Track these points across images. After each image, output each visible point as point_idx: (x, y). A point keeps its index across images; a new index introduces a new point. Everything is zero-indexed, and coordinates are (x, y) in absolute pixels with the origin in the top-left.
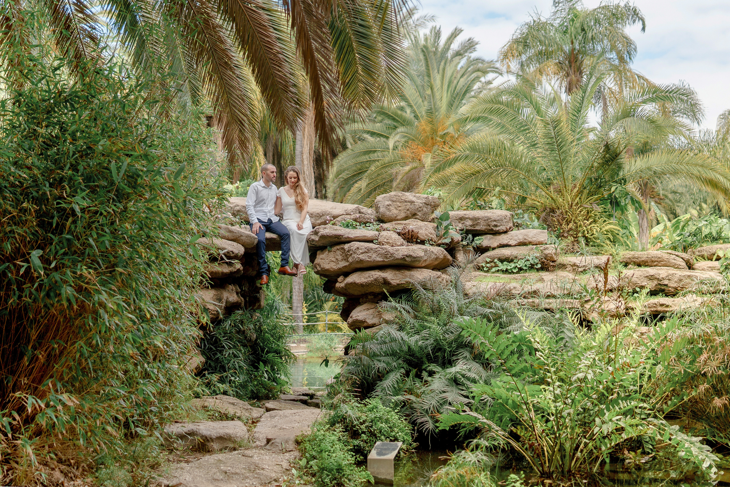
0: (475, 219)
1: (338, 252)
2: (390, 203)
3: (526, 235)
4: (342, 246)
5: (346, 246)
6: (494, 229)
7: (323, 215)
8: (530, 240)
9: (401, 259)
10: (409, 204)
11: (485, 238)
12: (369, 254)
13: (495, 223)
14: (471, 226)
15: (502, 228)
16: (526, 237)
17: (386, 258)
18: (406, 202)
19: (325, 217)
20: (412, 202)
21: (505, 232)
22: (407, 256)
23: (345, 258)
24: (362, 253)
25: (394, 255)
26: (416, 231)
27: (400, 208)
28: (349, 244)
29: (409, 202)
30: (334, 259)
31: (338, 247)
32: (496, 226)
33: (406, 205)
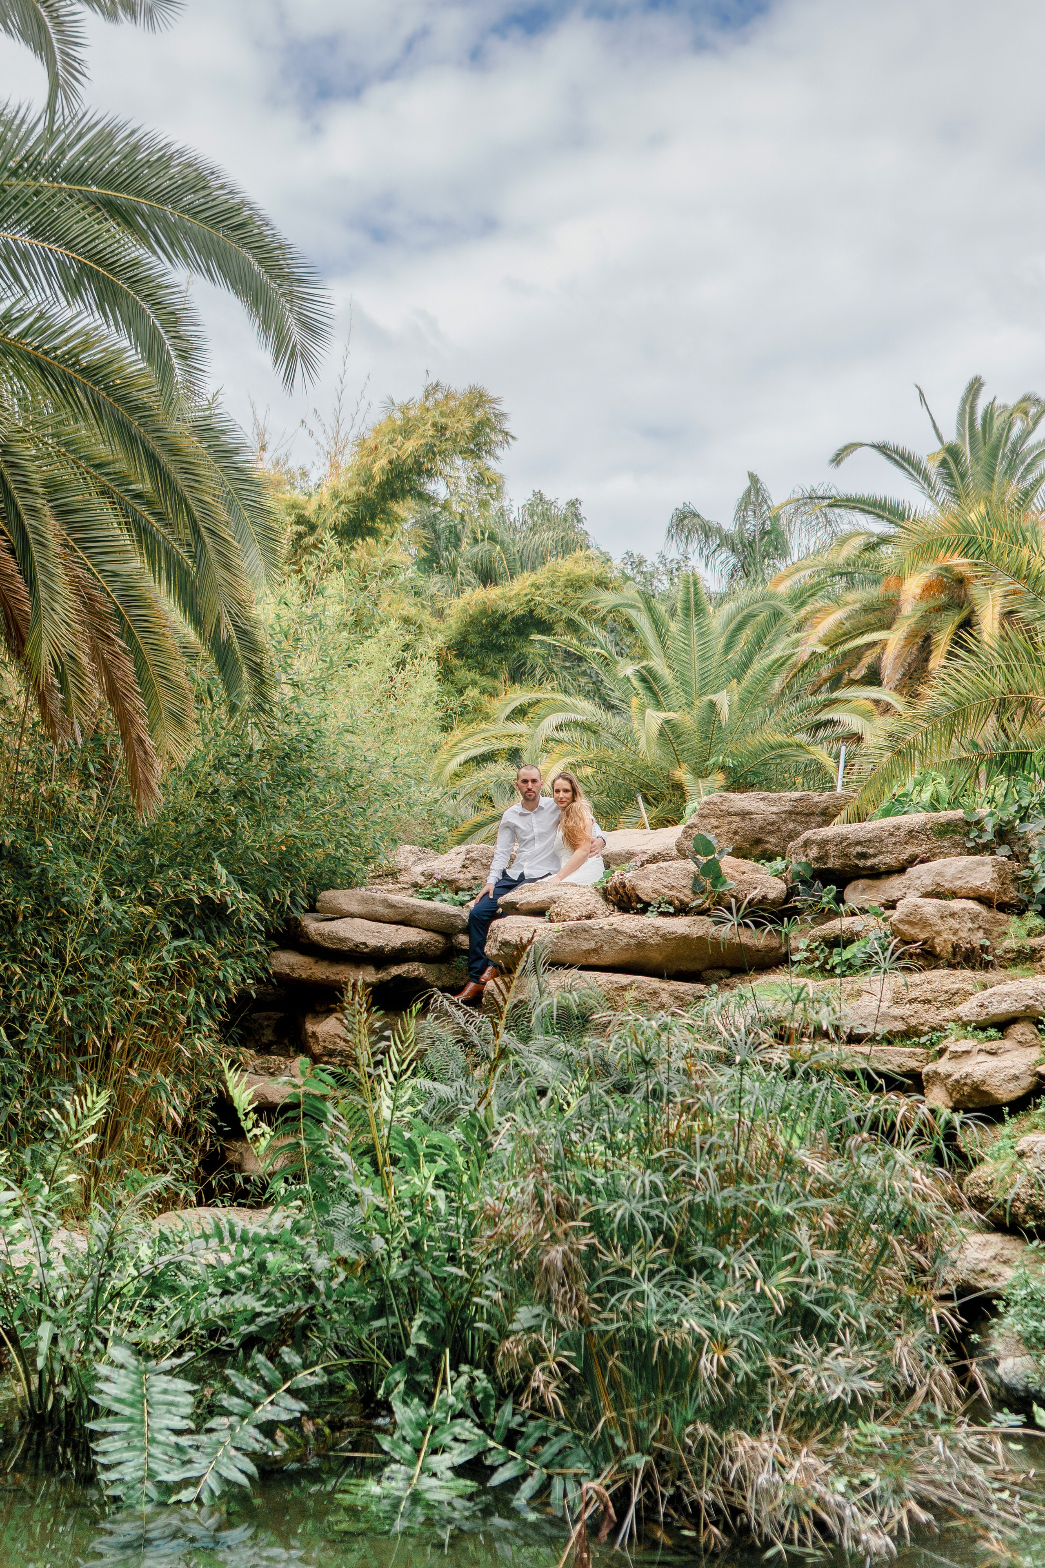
0: (823, 843)
3: (939, 874)
6: (861, 863)
8: (947, 885)
11: (855, 889)
13: (859, 849)
14: (817, 859)
15: (886, 860)
16: (938, 879)
18: (730, 814)
20: (744, 815)
21: (901, 870)
29: (736, 814)
32: (863, 856)
33: (730, 823)
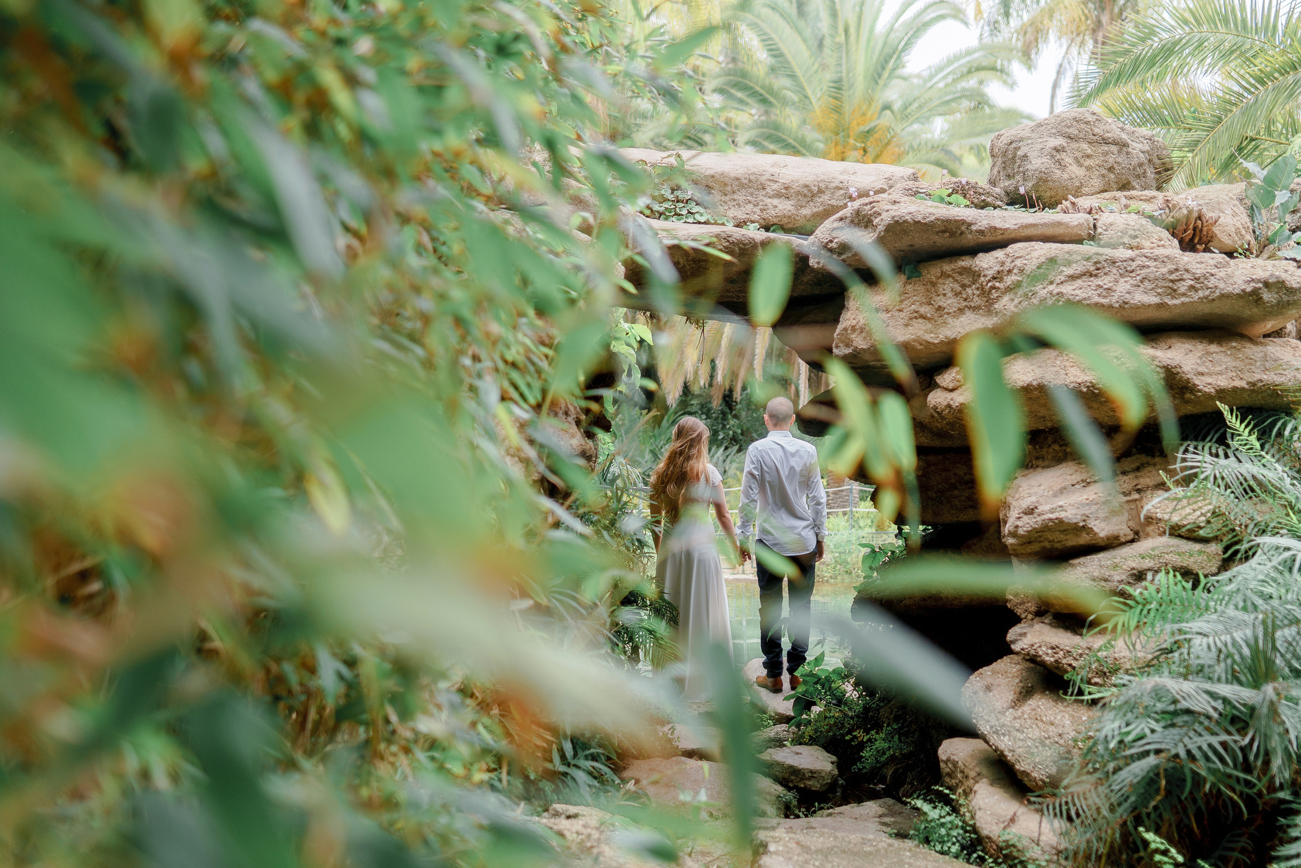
1: (948, 286)
2: (1060, 141)
4: (965, 262)
5: (987, 262)
7: (821, 191)
9: (1244, 295)
10: (1114, 148)
12: (1105, 281)
17: (1173, 293)
19: (825, 198)
22: (1266, 284)
23: (977, 301)
24: (1073, 278)
25: (1212, 282)
26: (1209, 215)
27: (1088, 162)
28: (999, 254)
29: (1115, 143)
30: (924, 310)
31: (947, 267)
33: (1106, 154)
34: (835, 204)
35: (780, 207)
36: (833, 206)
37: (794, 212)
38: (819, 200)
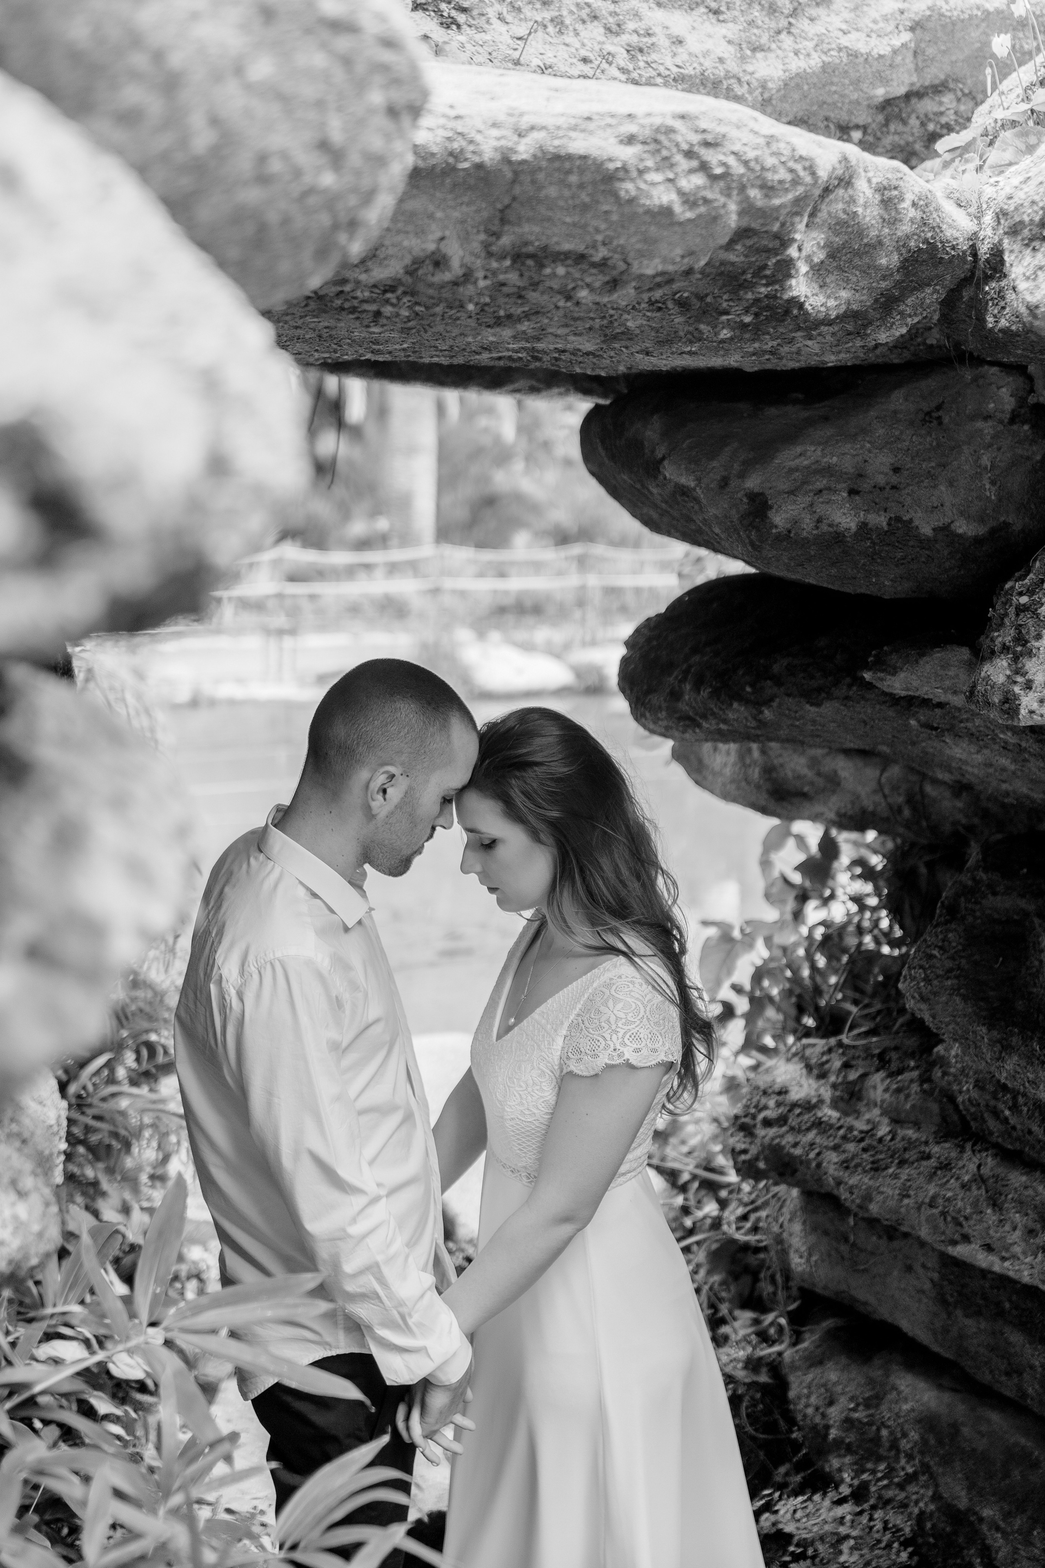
34: (862, 47)
35: (694, 43)
36: (854, 55)
37: (733, 66)
38: (812, 30)
